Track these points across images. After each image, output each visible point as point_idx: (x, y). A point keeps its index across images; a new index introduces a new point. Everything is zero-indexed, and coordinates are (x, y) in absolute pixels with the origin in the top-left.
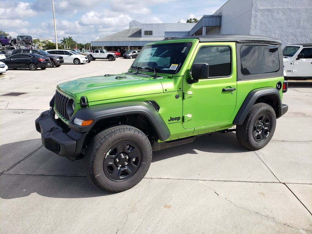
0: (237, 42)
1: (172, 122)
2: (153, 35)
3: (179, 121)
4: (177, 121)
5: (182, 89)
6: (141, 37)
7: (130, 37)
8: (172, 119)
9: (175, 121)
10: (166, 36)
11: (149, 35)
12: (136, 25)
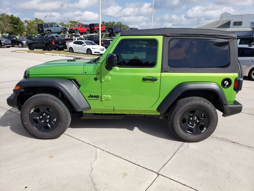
0: (165, 36)
1: (91, 98)
2: (242, 26)
3: (98, 99)
4: (96, 98)
5: (100, 74)
6: (229, 27)
7: (218, 27)
8: (91, 96)
9: (94, 98)
10: (252, 26)
11: (238, 25)
12: (227, 17)
